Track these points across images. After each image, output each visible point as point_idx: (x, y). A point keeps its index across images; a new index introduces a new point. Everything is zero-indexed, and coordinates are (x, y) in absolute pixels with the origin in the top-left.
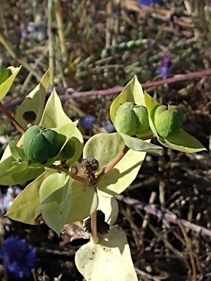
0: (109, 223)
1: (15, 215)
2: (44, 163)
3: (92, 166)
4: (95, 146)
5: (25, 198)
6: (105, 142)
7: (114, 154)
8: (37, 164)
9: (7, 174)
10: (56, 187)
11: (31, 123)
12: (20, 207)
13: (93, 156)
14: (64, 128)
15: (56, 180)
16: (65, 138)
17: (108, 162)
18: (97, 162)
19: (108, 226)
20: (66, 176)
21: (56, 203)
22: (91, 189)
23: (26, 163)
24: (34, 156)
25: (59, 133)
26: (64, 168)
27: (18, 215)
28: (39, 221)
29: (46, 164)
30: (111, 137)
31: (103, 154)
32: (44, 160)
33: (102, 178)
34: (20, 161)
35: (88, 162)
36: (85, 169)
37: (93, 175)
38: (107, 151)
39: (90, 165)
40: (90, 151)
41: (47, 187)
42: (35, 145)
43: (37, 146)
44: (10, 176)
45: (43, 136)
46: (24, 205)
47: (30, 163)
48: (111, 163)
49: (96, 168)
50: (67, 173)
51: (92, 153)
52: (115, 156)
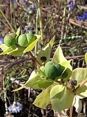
0: (77, 112)
1: (37, 104)
2: (53, 79)
3: (74, 83)
4: (76, 74)
5: (42, 96)
6: (81, 72)
7: (84, 78)
8: (50, 80)
9: (36, 83)
10: (58, 91)
11: (44, 62)
12: (40, 101)
13: (74, 78)
14: (64, 63)
15: (58, 88)
16: (64, 68)
17: (81, 82)
18: (76, 81)
19: (77, 113)
20: (63, 86)
21: (58, 99)
22: (72, 94)
23: (45, 78)
24: (50, 75)
25: (61, 65)
26: (62, 82)
27: (39, 104)
28: (48, 108)
29: (55, 80)
30: (83, 70)
31: (79, 78)
32: (53, 78)
33: (78, 89)
34: (42, 77)
35: (72, 81)
36: (71, 84)
37: (74, 88)
38: (81, 77)
39: (73, 83)
40: (73, 76)
41: (54, 91)
42: (50, 70)
43: (51, 71)
44: (37, 84)
45: (54, 66)
46: (42, 100)
47: (47, 79)
48: (83, 83)
49: (76, 84)
50: (64, 85)
51: (74, 77)
52: (85, 79)
